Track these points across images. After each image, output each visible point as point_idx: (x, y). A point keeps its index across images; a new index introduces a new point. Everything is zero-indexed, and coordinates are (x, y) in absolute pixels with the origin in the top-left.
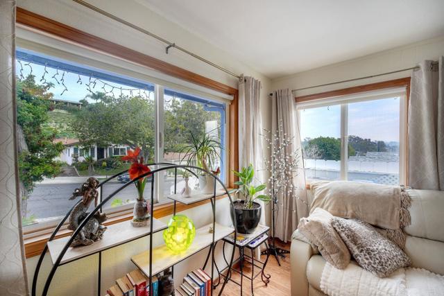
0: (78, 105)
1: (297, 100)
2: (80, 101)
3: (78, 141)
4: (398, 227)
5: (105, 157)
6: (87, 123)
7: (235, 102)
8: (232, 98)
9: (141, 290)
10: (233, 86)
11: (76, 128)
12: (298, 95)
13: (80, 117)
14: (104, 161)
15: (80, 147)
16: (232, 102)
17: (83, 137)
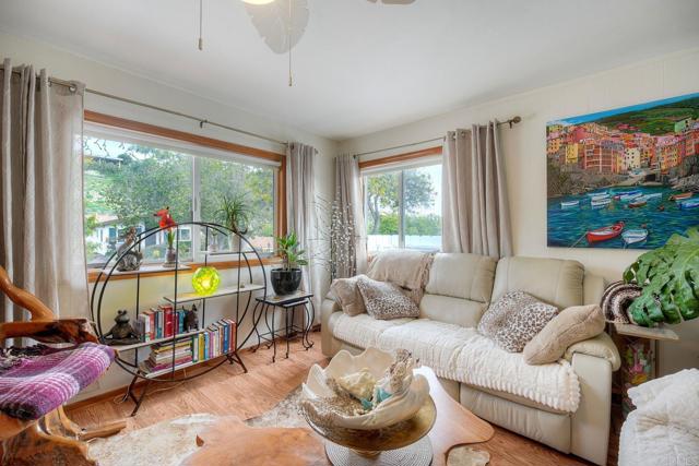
0: (115, 162)
1: (361, 165)
2: (120, 157)
3: (115, 218)
4: (419, 287)
5: (158, 243)
6: (130, 190)
7: (283, 168)
8: (279, 164)
9: (169, 312)
10: (281, 153)
11: (112, 198)
12: (362, 161)
13: (118, 181)
14: (155, 248)
15: (119, 228)
16: (280, 168)
17: (124, 212)
